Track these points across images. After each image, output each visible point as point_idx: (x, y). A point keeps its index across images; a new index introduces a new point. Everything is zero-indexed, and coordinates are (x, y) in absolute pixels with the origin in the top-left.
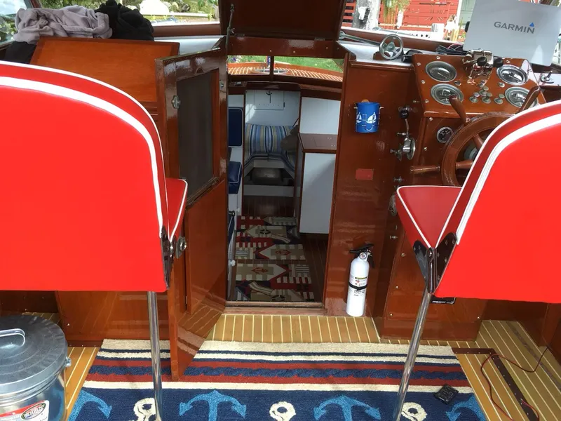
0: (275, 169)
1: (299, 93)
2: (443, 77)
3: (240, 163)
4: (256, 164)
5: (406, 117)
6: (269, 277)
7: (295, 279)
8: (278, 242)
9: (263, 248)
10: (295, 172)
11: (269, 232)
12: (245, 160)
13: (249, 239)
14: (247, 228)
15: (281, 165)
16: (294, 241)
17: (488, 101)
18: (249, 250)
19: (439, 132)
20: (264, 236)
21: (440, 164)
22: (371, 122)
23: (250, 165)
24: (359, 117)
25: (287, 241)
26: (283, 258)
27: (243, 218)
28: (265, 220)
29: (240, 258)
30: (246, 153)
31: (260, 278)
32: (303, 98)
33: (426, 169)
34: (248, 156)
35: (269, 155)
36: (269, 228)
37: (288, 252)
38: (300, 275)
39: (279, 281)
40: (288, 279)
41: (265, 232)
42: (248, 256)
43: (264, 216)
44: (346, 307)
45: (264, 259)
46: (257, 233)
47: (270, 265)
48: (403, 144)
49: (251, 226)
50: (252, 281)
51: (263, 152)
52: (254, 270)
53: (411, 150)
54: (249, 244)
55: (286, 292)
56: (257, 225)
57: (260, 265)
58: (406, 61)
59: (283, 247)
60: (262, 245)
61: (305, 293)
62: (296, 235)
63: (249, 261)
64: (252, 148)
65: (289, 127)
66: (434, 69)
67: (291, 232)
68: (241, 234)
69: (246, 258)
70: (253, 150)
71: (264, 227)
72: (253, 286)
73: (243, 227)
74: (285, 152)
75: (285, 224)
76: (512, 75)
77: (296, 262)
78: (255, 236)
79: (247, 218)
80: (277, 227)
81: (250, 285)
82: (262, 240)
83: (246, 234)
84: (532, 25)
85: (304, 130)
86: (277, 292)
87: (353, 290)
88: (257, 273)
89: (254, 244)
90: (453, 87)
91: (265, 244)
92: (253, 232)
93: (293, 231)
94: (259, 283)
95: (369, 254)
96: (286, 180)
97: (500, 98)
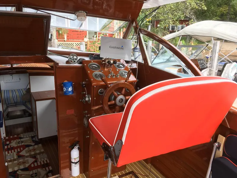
0: (20, 111)
1: (28, 74)
2: (96, 69)
3: (1, 111)
4: (10, 110)
5: (85, 87)
6: (27, 165)
7: (40, 162)
8: (28, 146)
9: (21, 151)
10: (32, 110)
11: (22, 142)
12: (4, 109)
13: (12, 148)
14: (10, 143)
15: (23, 108)
16: (36, 143)
17: (114, 77)
18: (13, 153)
19: (99, 91)
20: (20, 144)
21: (102, 104)
22: (70, 90)
23: (7, 111)
24: (65, 89)
25: (33, 144)
26: (33, 153)
27: (7, 138)
28: (19, 136)
29: (9, 160)
30: (4, 106)
31: (22, 167)
32: (30, 76)
33: (97, 107)
34: (5, 106)
35: (16, 104)
36: (22, 140)
37: (34, 150)
38: (43, 160)
39: (32, 166)
40: (37, 163)
41: (20, 142)
42: (13, 157)
43: (18, 135)
44: (71, 172)
45: (23, 156)
46: (16, 144)
47: (26, 159)
48: (85, 97)
49: (12, 141)
50: (18, 170)
51: (13, 104)
52: (18, 164)
53: (89, 100)
54: (13, 151)
55: (37, 170)
56: (15, 140)
57: (21, 160)
58: (80, 64)
59: (31, 148)
60: (20, 149)
61: (47, 168)
62: (37, 140)
63: (14, 160)
64: (7, 102)
65: (24, 89)
66: (91, 66)
67: (34, 139)
68: (8, 147)
69: (12, 159)
70: (7, 103)
71: (19, 140)
72: (19, 172)
73: (8, 143)
74: (24, 101)
75: (30, 136)
76: (119, 65)
77: (39, 154)
78: (16, 146)
79: (9, 137)
80: (26, 139)
81: (18, 172)
82: (20, 147)
83: (10, 146)
84: (122, 47)
85: (33, 90)
86: (33, 172)
87: (74, 164)
88: (20, 165)
89: (16, 150)
90: (101, 73)
91: (22, 149)
92: (14, 144)
93: (35, 139)
94: (22, 170)
95: (78, 146)
96: (27, 114)
97: (118, 75)
